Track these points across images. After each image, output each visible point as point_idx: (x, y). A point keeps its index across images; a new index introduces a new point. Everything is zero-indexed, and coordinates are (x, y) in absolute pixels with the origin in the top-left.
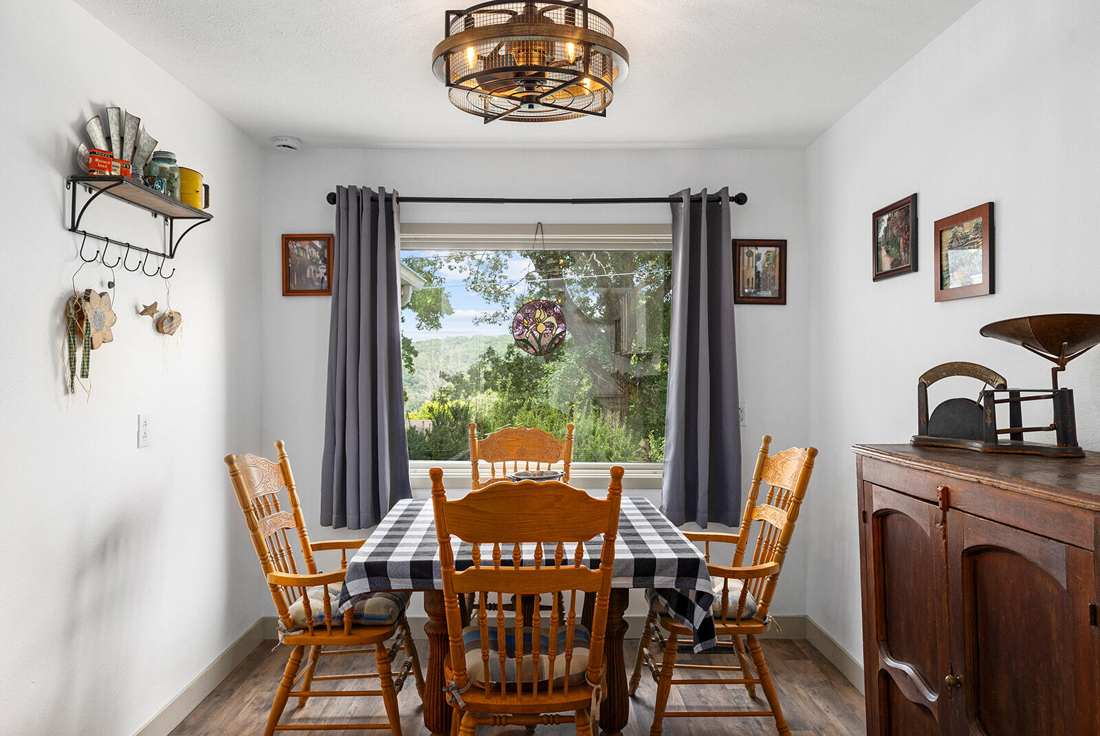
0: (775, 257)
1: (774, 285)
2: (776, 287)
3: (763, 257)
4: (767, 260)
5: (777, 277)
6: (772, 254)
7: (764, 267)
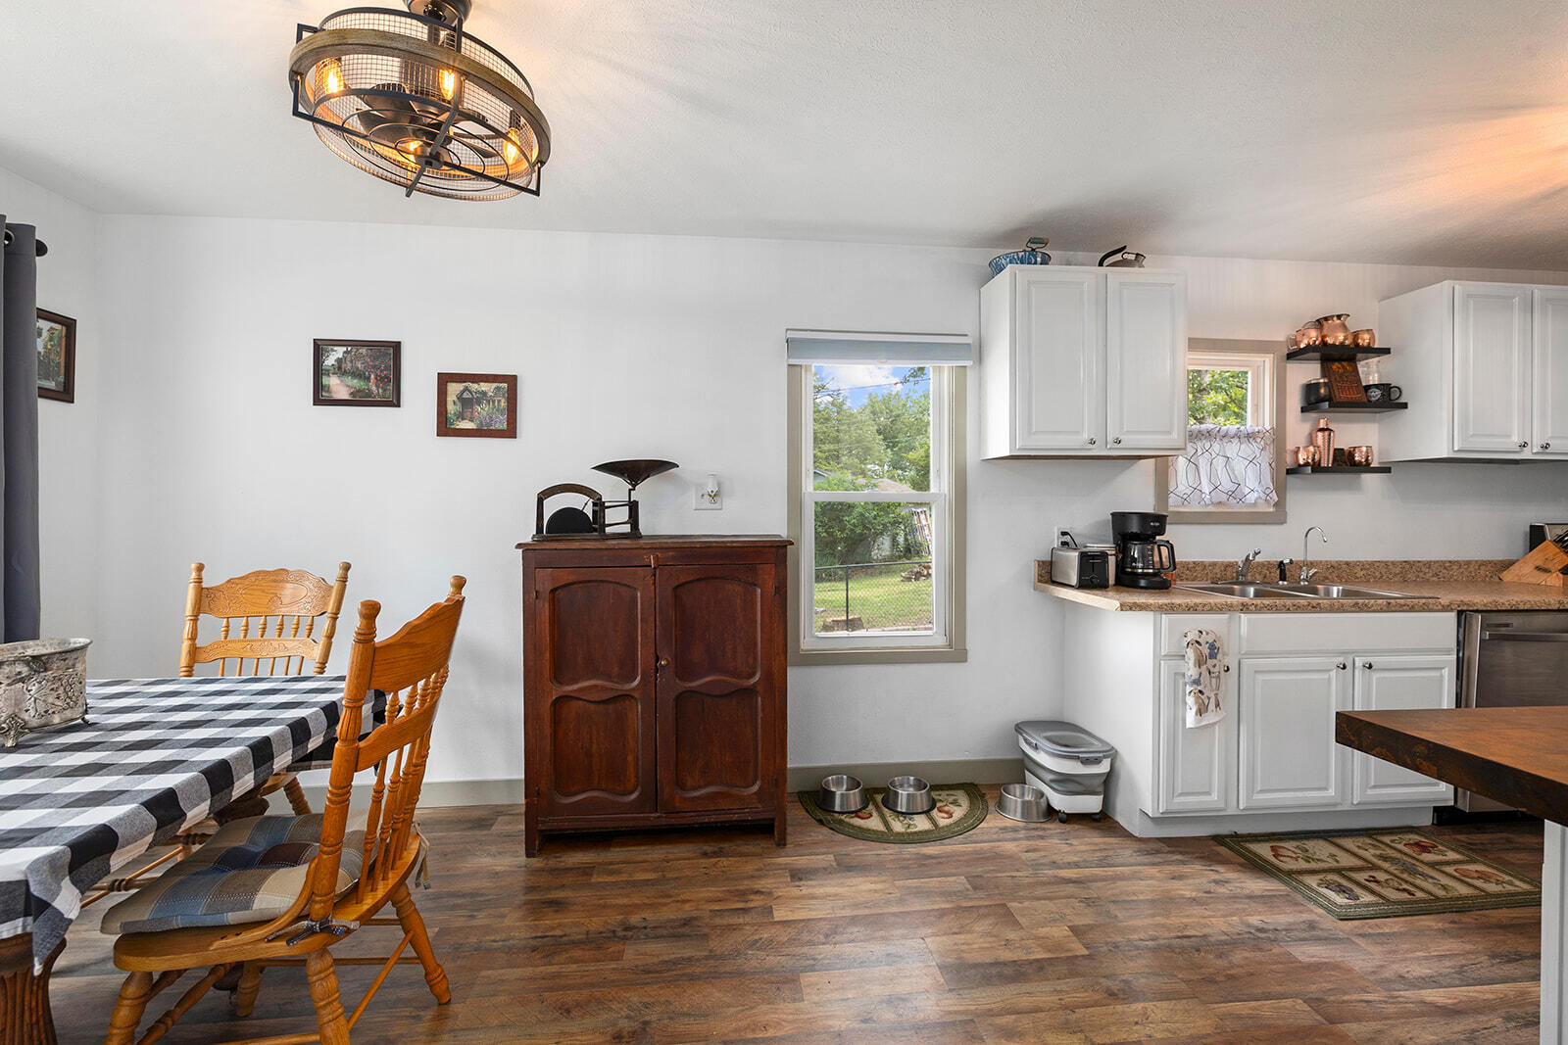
0: (60, 338)
1: (58, 375)
2: (61, 379)
3: (45, 334)
4: (51, 339)
5: (63, 364)
6: (57, 332)
7: (45, 347)
